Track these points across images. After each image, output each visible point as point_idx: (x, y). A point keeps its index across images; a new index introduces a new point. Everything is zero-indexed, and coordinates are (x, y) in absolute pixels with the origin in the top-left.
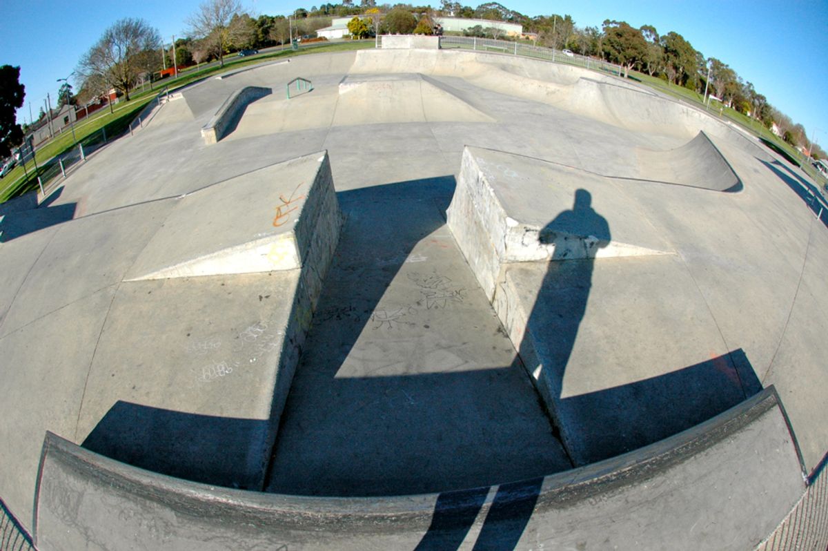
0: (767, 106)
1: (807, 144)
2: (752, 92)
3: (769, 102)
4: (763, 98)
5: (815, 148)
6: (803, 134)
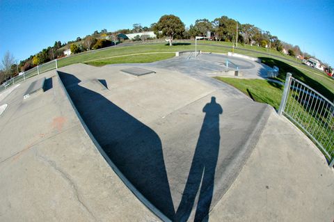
0: (278, 41)
1: (301, 54)
2: (270, 36)
3: (279, 39)
4: (276, 37)
5: (306, 54)
6: (299, 49)
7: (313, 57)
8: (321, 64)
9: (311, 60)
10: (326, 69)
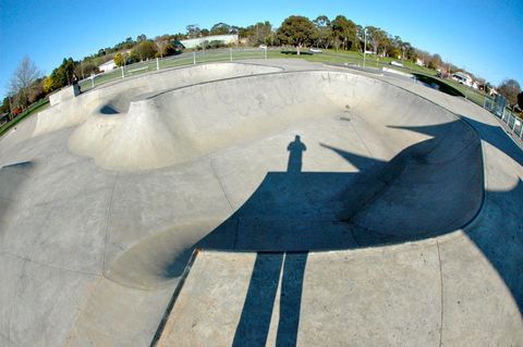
0: (411, 49)
1: (443, 65)
2: (400, 42)
3: (412, 46)
4: (407, 44)
6: (440, 60)
7: (461, 71)
8: (474, 80)
9: (459, 74)
10: (480, 86)
